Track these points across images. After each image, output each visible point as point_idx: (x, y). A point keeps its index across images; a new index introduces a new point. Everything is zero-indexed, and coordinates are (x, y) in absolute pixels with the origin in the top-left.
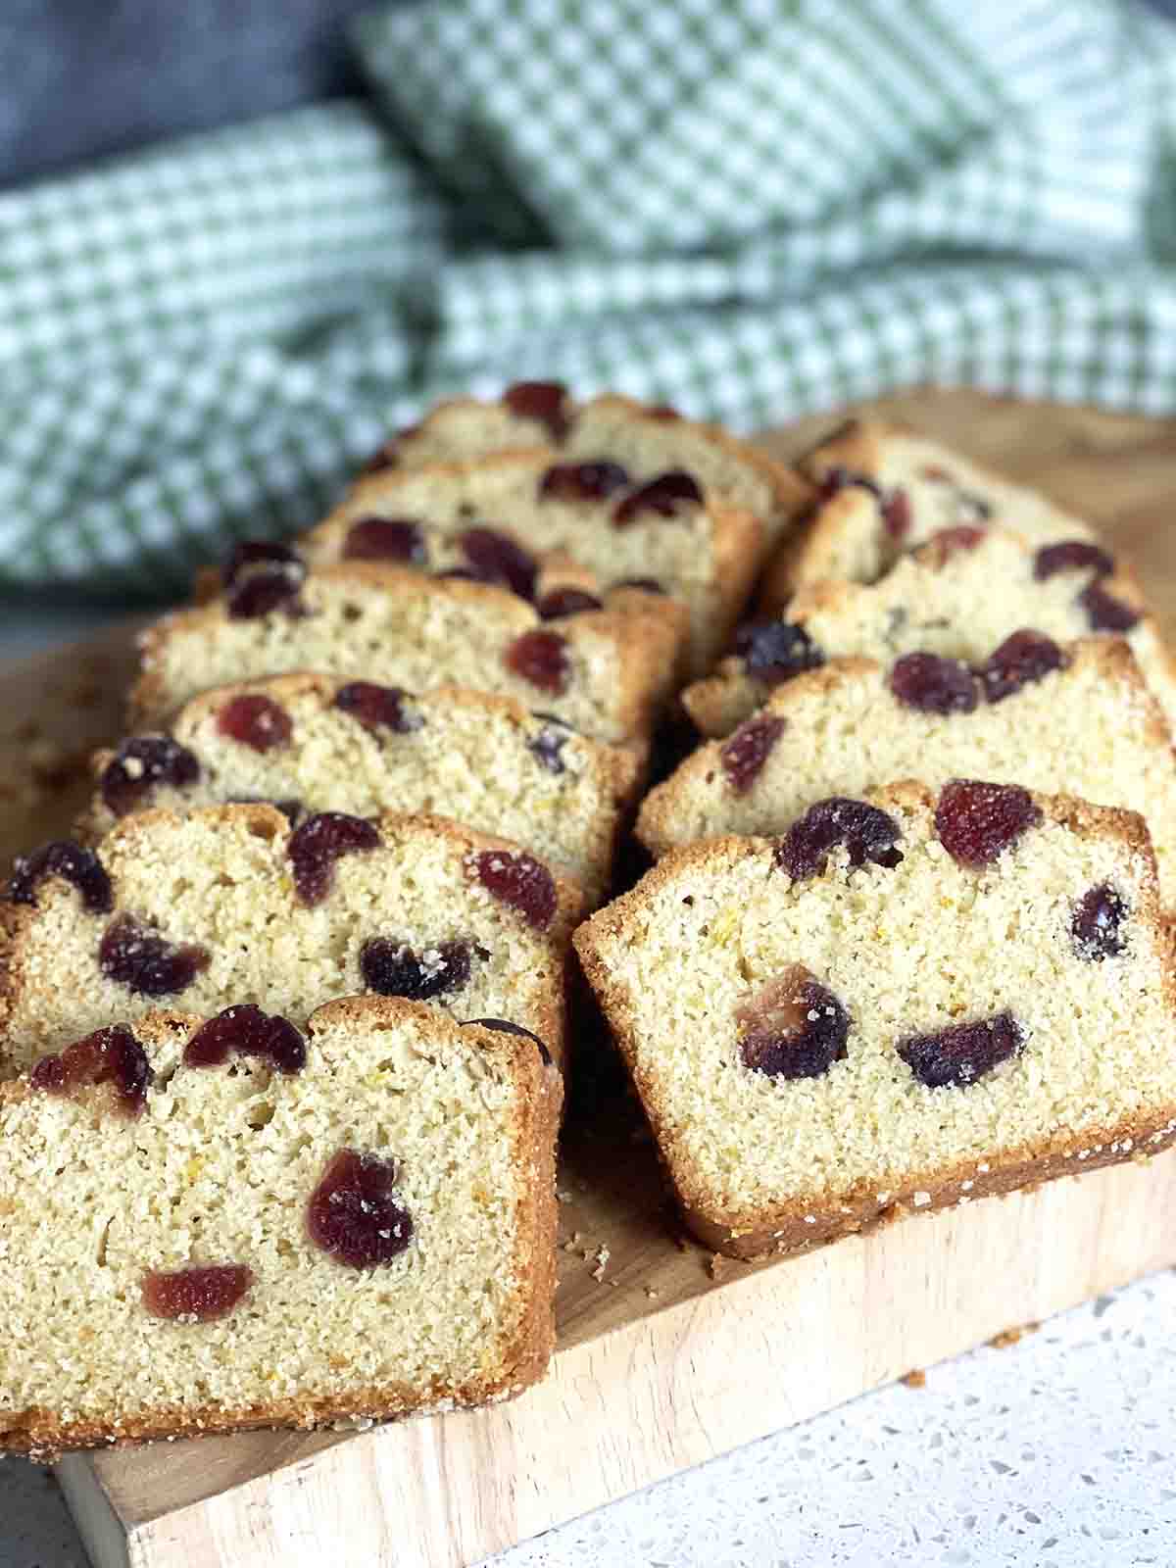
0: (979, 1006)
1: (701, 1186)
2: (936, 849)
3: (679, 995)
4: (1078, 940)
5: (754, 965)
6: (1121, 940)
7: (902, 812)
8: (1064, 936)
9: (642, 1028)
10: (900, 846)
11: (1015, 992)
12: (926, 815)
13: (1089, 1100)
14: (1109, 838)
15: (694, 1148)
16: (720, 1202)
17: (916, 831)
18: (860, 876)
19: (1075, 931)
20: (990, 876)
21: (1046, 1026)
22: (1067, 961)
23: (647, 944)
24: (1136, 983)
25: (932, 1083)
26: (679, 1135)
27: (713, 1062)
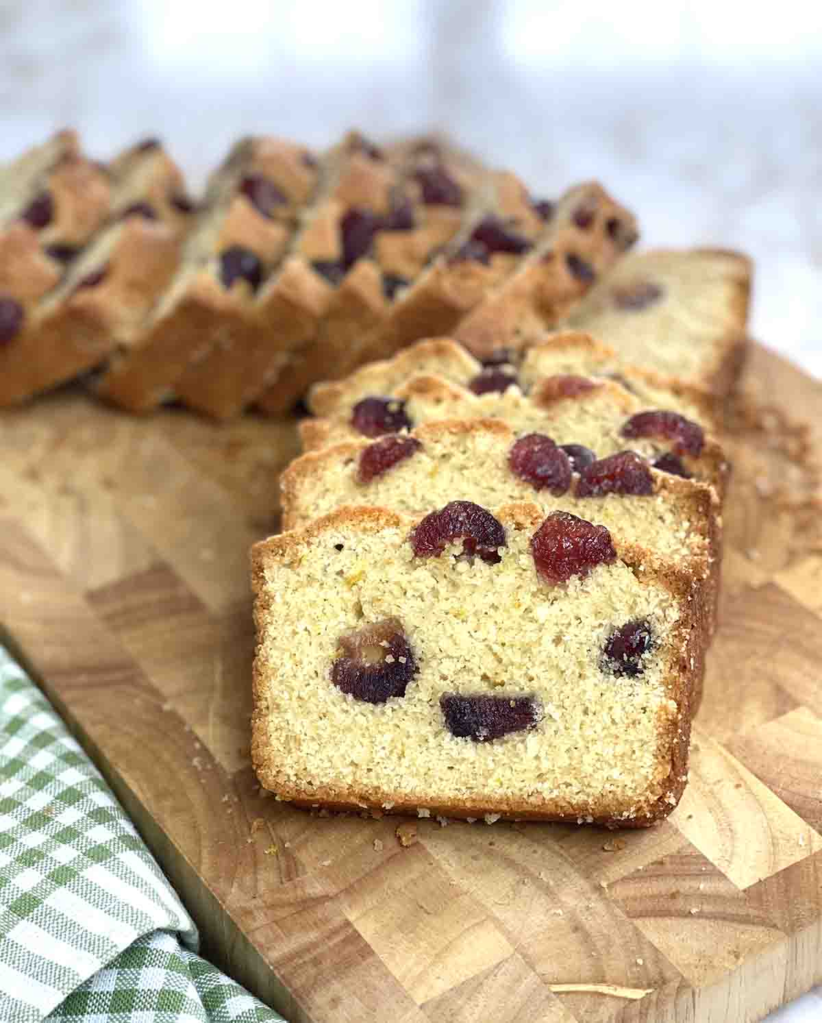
0: (514, 686)
1: (266, 758)
2: (527, 561)
3: (306, 613)
4: (605, 657)
5: (366, 609)
6: (640, 666)
7: (514, 526)
8: (596, 652)
9: (271, 630)
10: (501, 552)
11: (545, 684)
12: (529, 533)
13: (568, 779)
14: (660, 586)
15: (272, 727)
16: (274, 773)
17: (518, 543)
18: (463, 566)
19: (606, 651)
20: (557, 592)
21: (556, 715)
22: (591, 671)
23: (298, 570)
24: (639, 701)
25: (456, 733)
26: (266, 716)
27: (309, 670)
